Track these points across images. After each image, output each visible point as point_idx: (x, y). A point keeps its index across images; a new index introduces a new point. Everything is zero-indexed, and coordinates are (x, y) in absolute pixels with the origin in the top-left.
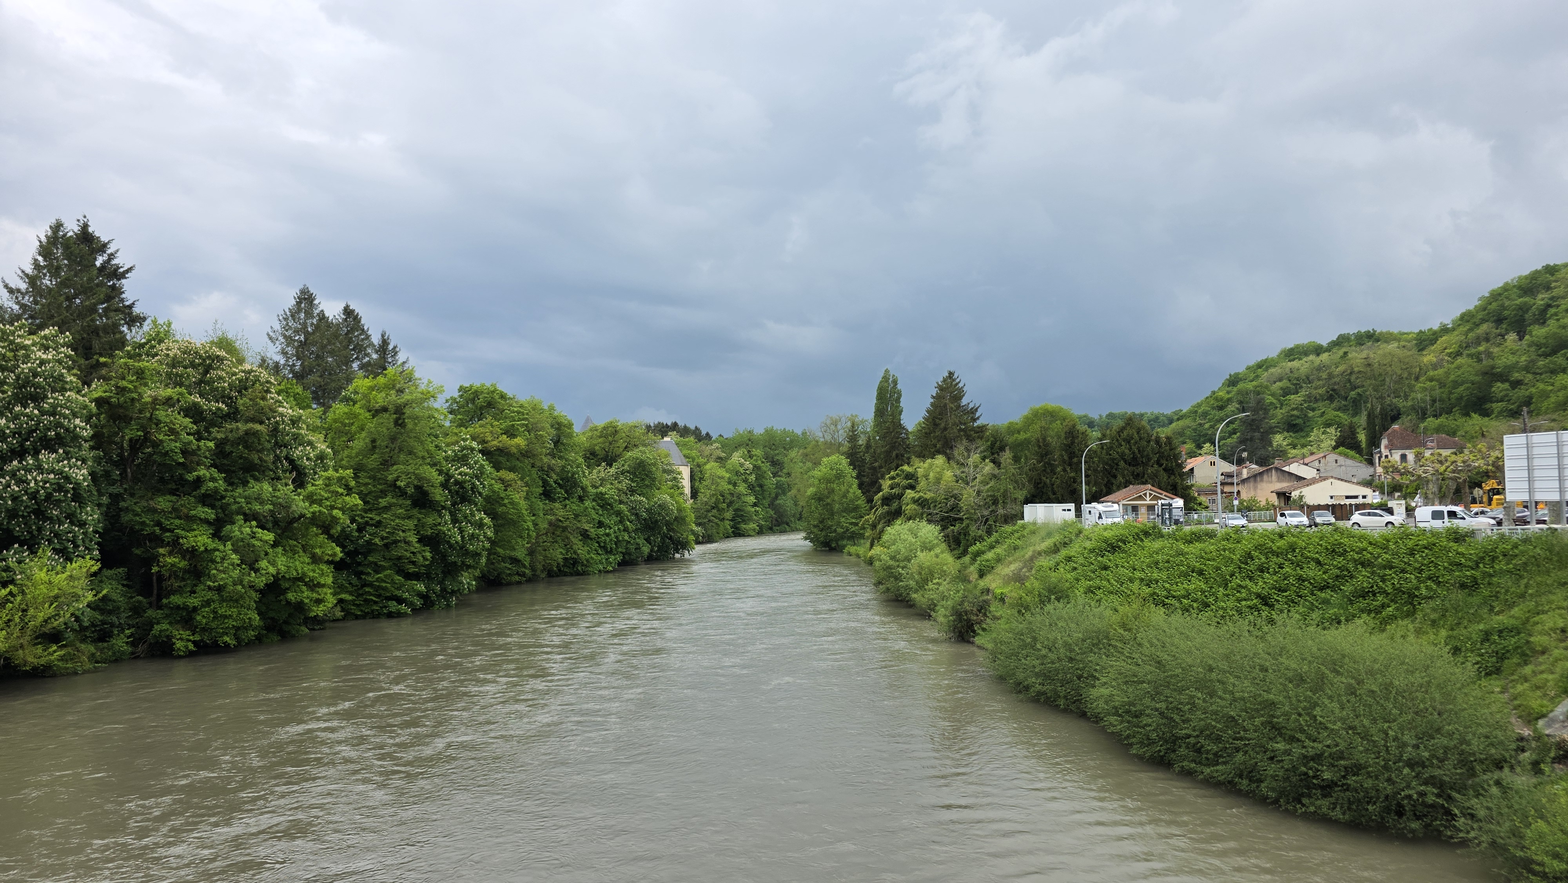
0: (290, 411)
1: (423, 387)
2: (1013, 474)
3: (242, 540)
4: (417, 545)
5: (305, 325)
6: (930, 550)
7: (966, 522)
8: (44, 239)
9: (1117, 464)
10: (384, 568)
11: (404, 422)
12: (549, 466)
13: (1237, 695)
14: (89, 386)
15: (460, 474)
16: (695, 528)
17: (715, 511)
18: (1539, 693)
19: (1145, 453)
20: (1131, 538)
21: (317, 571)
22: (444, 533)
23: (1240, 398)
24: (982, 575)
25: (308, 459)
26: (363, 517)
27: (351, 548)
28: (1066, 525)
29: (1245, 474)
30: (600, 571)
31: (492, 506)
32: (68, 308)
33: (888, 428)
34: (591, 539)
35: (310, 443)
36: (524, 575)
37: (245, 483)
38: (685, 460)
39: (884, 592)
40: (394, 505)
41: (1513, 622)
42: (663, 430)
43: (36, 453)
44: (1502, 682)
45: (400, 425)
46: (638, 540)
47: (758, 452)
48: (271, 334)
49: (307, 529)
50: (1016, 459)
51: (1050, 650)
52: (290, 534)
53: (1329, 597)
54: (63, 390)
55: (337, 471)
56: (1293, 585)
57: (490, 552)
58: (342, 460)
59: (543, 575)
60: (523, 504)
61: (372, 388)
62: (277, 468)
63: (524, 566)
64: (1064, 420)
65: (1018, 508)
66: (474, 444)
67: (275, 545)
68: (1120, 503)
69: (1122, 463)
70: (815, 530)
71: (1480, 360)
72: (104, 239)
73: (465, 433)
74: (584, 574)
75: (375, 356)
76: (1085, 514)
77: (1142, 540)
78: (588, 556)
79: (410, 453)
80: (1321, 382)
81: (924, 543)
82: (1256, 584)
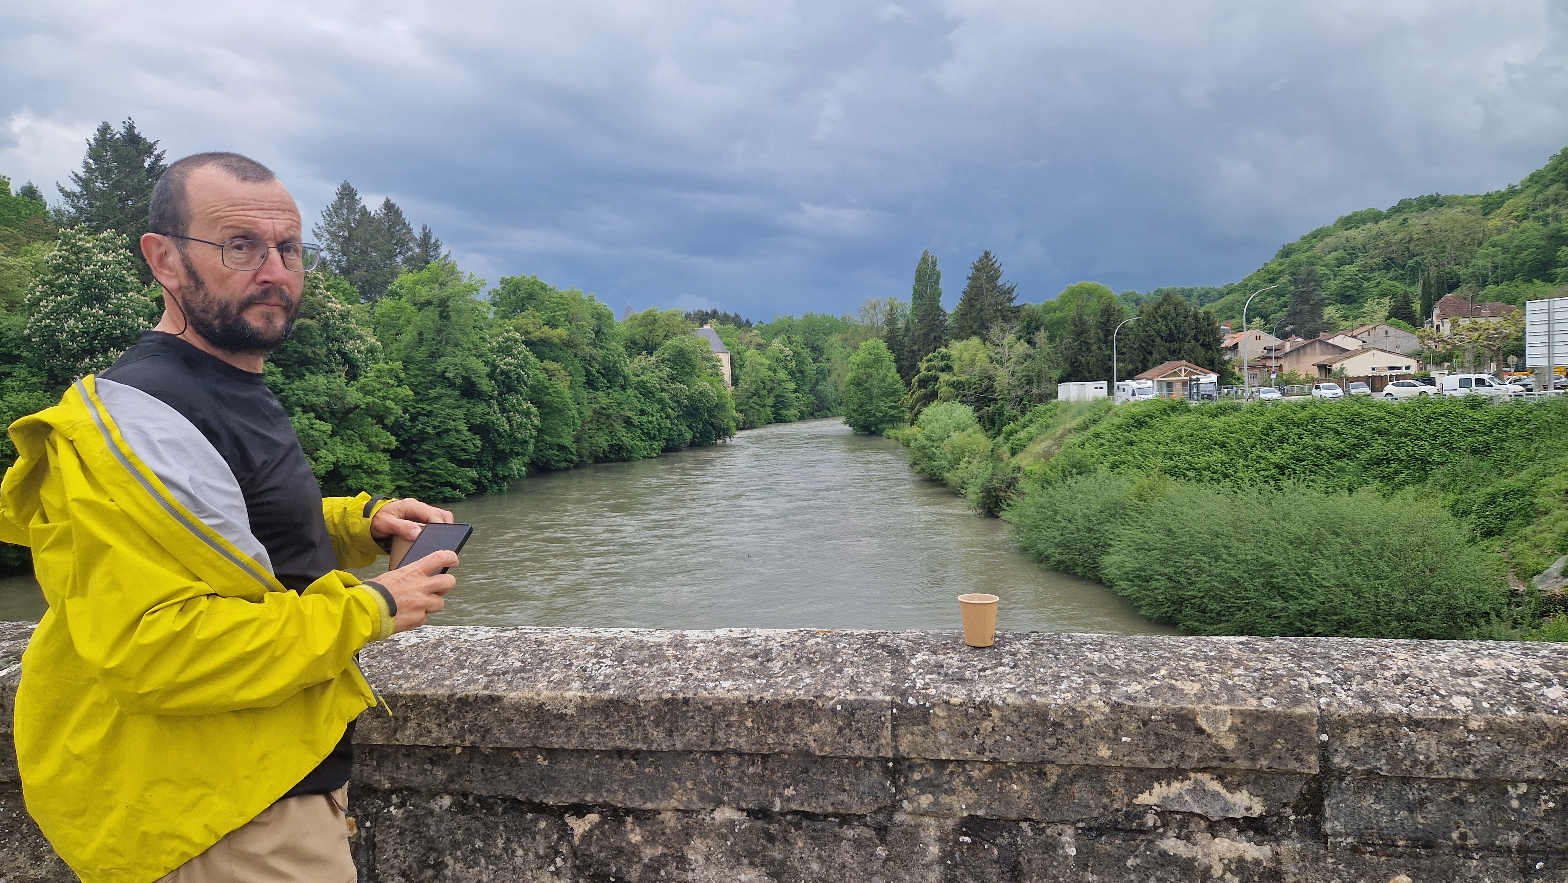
0: (339, 306)
1: (465, 281)
2: (1048, 354)
3: (302, 431)
4: (468, 433)
5: (348, 221)
6: (963, 430)
7: (1000, 403)
8: (92, 142)
9: (1153, 341)
10: (438, 456)
11: (448, 315)
12: (591, 355)
13: (1241, 557)
14: (148, 286)
15: (505, 364)
16: (735, 414)
17: (756, 397)
18: (1537, 551)
19: (1182, 329)
20: (1158, 414)
21: (375, 459)
22: (493, 422)
23: (1292, 270)
24: (1014, 453)
25: (359, 352)
26: (415, 408)
27: (405, 437)
28: (1097, 402)
29: (1288, 347)
30: (644, 457)
31: (538, 395)
32: (122, 208)
33: (926, 310)
34: (634, 426)
35: (360, 337)
36: (571, 461)
37: (301, 377)
38: (725, 348)
39: (919, 473)
40: (444, 395)
41: (1520, 484)
42: (703, 318)
43: (105, 351)
44: (1503, 542)
45: (445, 318)
46: (680, 427)
47: (797, 338)
48: (316, 230)
49: (362, 419)
50: (1051, 339)
51: (1070, 522)
52: (347, 424)
53: (1344, 465)
54: (125, 291)
55: (387, 363)
56: (1310, 454)
57: (538, 440)
58: (391, 353)
59: (590, 462)
60: (567, 393)
61: (416, 283)
62: (330, 361)
63: (572, 453)
64: (1101, 297)
65: (1052, 387)
66: (517, 335)
67: (333, 434)
68: (1155, 380)
69: (1158, 340)
70: (854, 414)
71: (1546, 223)
72: (150, 140)
73: (509, 325)
74: (628, 460)
75: (417, 250)
76: (1118, 393)
77: (1169, 415)
78: (632, 443)
79: (456, 345)
80: (1378, 251)
81: (958, 423)
82: (1275, 454)
